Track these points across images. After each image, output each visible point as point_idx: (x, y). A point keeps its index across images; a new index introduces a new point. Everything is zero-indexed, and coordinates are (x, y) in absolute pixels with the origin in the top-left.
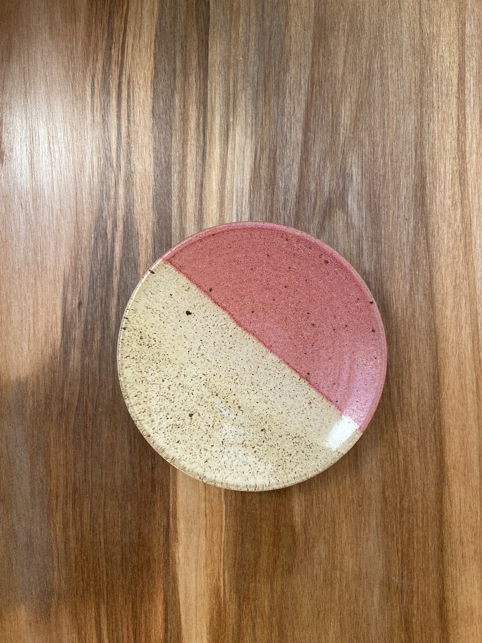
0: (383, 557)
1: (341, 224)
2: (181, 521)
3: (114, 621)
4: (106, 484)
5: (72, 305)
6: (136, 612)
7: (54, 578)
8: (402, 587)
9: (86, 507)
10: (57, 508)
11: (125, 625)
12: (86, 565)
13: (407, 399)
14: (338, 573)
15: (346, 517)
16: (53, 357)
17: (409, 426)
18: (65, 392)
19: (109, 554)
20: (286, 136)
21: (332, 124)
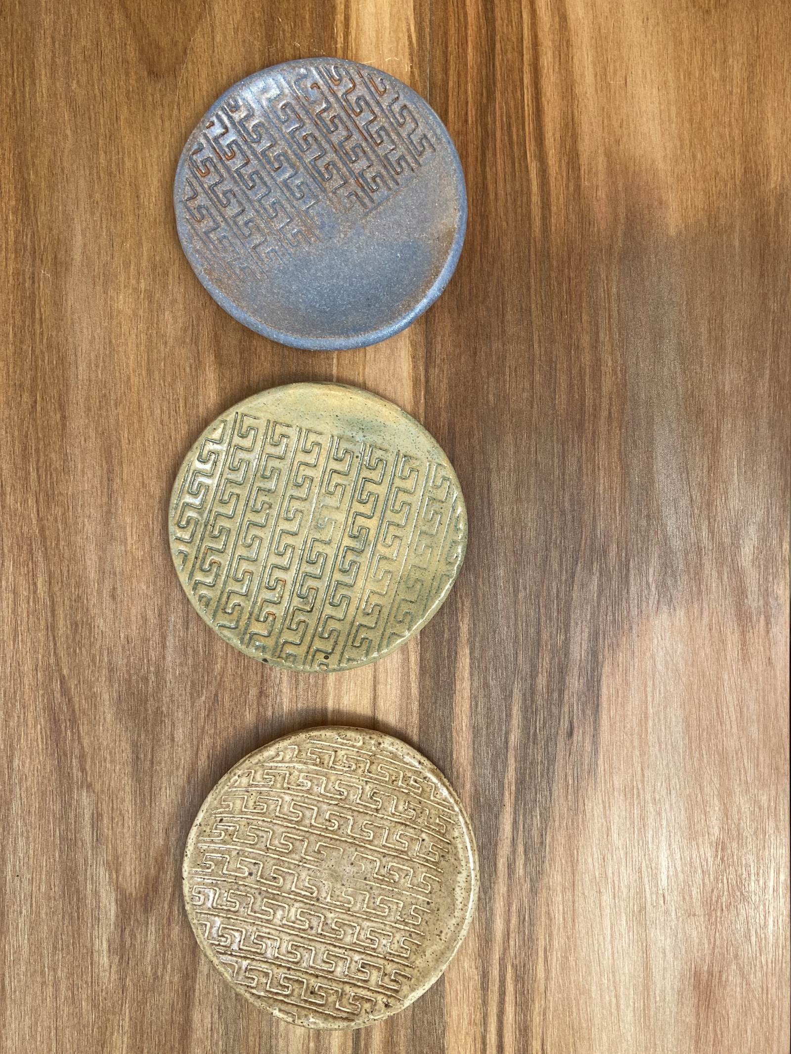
0: (66, 312)
1: (128, 869)
2: (405, 374)
3: (519, 210)
4: (529, 437)
5: (584, 733)
6: (481, 224)
7: (618, 282)
8: (34, 260)
9: (562, 398)
10: (611, 399)
11: (500, 203)
12: (563, 304)
13: (20, 574)
14: (142, 286)
15: (129, 378)
16: (614, 647)
17: (18, 529)
18: (596, 588)
19: (525, 323)
20: (220, 1017)
21: (142, 1036)
